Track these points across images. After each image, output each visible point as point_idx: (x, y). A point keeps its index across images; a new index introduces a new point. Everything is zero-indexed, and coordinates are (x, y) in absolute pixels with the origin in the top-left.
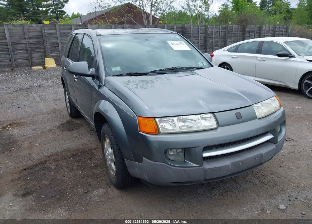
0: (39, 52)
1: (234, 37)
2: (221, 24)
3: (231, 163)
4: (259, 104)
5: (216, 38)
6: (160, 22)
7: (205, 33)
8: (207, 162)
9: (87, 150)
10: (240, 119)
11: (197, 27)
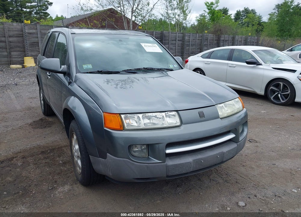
0: (19, 51)
1: (209, 45)
2: (197, 32)
3: (193, 160)
4: (223, 105)
5: (192, 45)
6: (139, 27)
7: (183, 40)
8: (170, 159)
9: (57, 147)
10: (202, 117)
11: (175, 35)
